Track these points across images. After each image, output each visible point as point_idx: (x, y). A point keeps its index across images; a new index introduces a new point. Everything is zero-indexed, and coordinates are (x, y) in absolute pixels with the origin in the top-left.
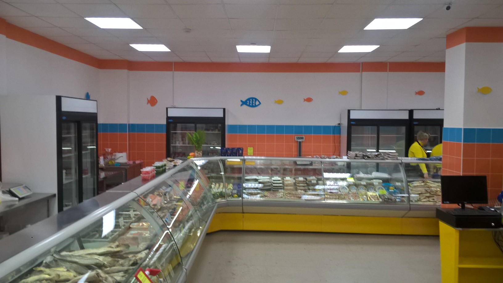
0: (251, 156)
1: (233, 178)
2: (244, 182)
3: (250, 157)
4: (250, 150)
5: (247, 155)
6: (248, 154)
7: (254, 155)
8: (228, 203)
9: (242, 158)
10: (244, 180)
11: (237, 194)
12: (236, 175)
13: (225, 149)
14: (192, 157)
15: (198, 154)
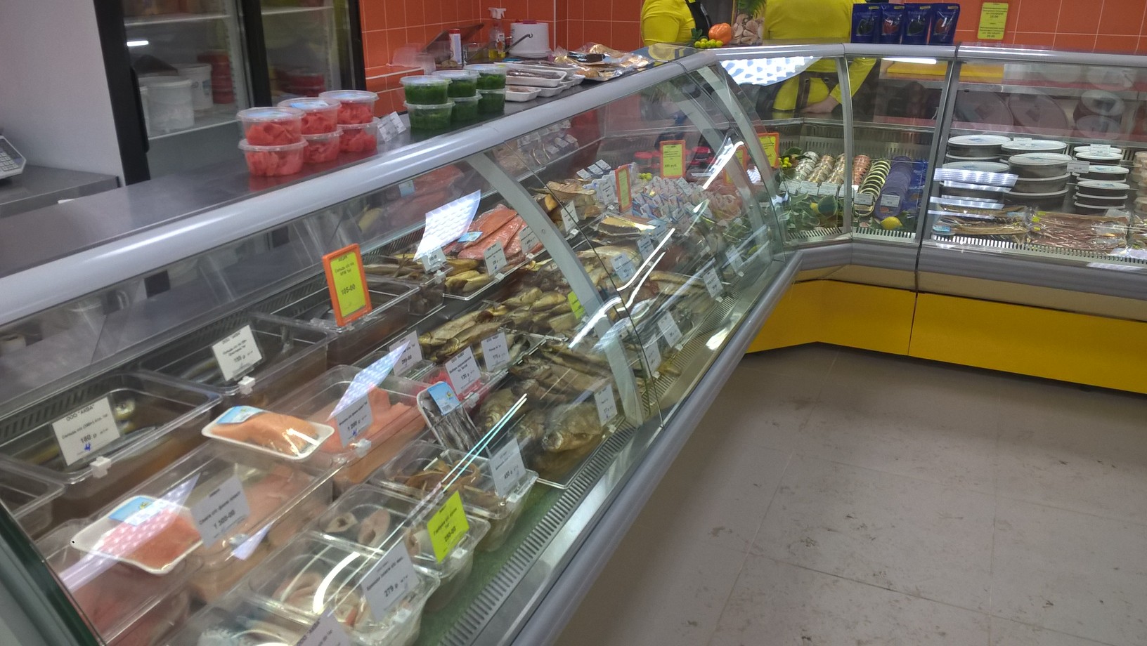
0: (991, 43)
1: (899, 136)
2: (941, 157)
3: (986, 50)
4: (993, 19)
5: (974, 40)
6: (981, 35)
7: (1006, 41)
8: (851, 250)
9: (950, 50)
10: (942, 148)
11: (900, 215)
12: (913, 126)
13: (873, 11)
14: (719, 42)
15: (745, 29)
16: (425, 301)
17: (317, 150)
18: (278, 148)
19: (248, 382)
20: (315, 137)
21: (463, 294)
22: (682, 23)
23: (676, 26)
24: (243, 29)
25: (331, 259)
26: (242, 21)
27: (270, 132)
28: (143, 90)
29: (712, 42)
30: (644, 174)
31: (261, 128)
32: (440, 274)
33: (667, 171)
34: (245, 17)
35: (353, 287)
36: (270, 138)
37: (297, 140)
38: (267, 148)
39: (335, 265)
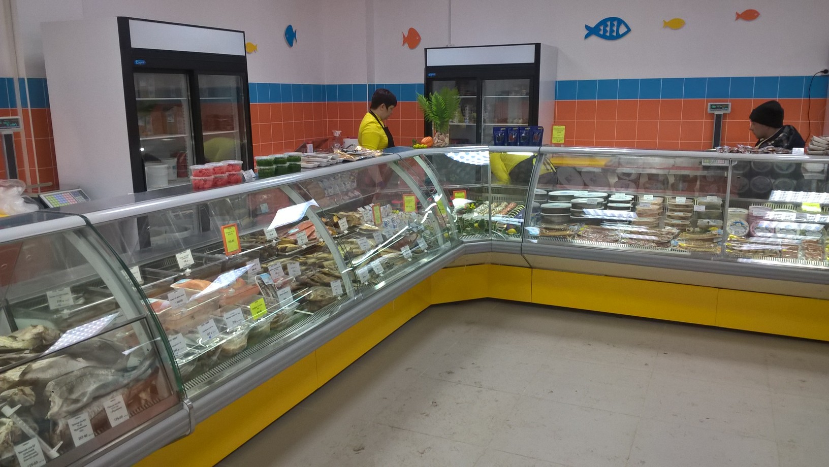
3: (556, 149)
4: (558, 133)
6: (553, 142)
13: (503, 130)
14: (425, 146)
15: (439, 139)
16: (267, 253)
17: (218, 180)
18: (204, 178)
19: (188, 270)
20: (218, 175)
21: (286, 252)
22: (381, 138)
23: (378, 138)
24: (194, 142)
25: (224, 228)
26: (193, 138)
27: (201, 173)
28: (146, 168)
29: (422, 145)
30: (395, 211)
31: (198, 171)
32: (274, 241)
33: (407, 209)
34: (195, 136)
35: (233, 241)
36: (201, 174)
37: (211, 176)
38: (200, 178)
39: (226, 231)
